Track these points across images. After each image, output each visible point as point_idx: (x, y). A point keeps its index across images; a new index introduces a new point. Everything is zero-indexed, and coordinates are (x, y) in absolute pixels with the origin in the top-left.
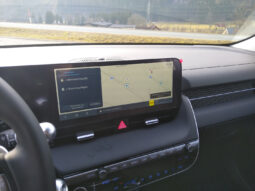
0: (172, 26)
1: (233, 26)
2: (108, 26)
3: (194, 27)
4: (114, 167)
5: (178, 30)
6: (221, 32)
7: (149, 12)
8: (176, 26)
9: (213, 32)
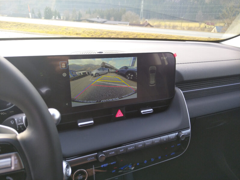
0: (163, 23)
1: (222, 25)
2: (103, 23)
3: (185, 24)
5: (170, 27)
6: (210, 30)
7: (142, 10)
8: (168, 23)
9: (203, 30)
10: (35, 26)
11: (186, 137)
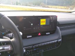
0: (53, 7)
1: (72, 7)
2: (34, 6)
3: (60, 7)
4: (37, 45)
5: (55, 8)
6: (68, 9)
7: (46, 3)
8: (54, 7)
9: (65, 9)
10: (13, 7)
11: (60, 42)
